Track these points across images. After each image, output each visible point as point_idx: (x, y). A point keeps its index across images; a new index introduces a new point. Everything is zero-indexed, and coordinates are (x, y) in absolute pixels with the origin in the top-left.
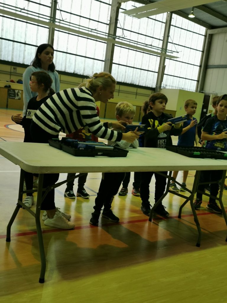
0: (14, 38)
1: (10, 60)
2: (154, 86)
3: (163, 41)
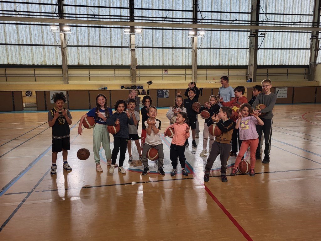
0: (163, 45)
1: (161, 64)
2: (307, 63)
3: (314, 15)
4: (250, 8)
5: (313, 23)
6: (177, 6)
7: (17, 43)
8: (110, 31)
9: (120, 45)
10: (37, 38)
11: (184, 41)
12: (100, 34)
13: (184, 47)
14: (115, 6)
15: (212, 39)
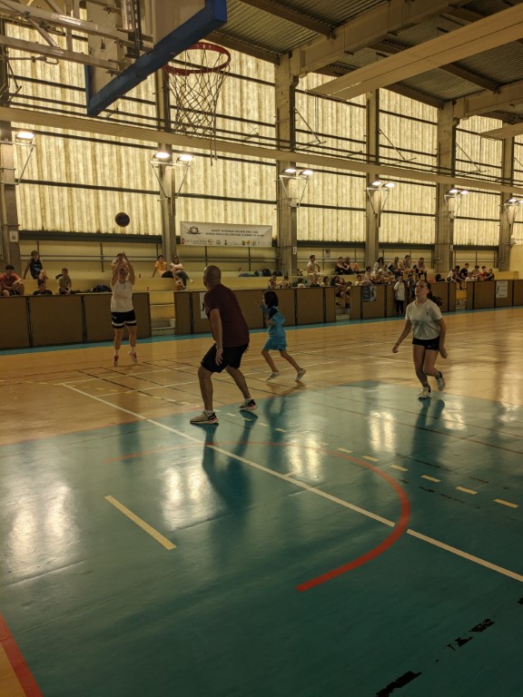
0: (323, 201)
1: (321, 239)
2: (497, 244)
3: (503, 168)
4: (435, 146)
5: (503, 178)
6: (344, 130)
7: (64, 181)
8: (243, 167)
9: (258, 198)
10: (107, 171)
11: (353, 195)
12: (225, 173)
13: (354, 206)
14: (250, 118)
15: (390, 195)
